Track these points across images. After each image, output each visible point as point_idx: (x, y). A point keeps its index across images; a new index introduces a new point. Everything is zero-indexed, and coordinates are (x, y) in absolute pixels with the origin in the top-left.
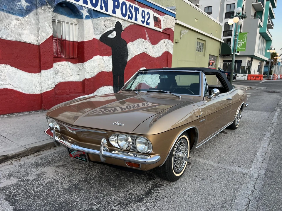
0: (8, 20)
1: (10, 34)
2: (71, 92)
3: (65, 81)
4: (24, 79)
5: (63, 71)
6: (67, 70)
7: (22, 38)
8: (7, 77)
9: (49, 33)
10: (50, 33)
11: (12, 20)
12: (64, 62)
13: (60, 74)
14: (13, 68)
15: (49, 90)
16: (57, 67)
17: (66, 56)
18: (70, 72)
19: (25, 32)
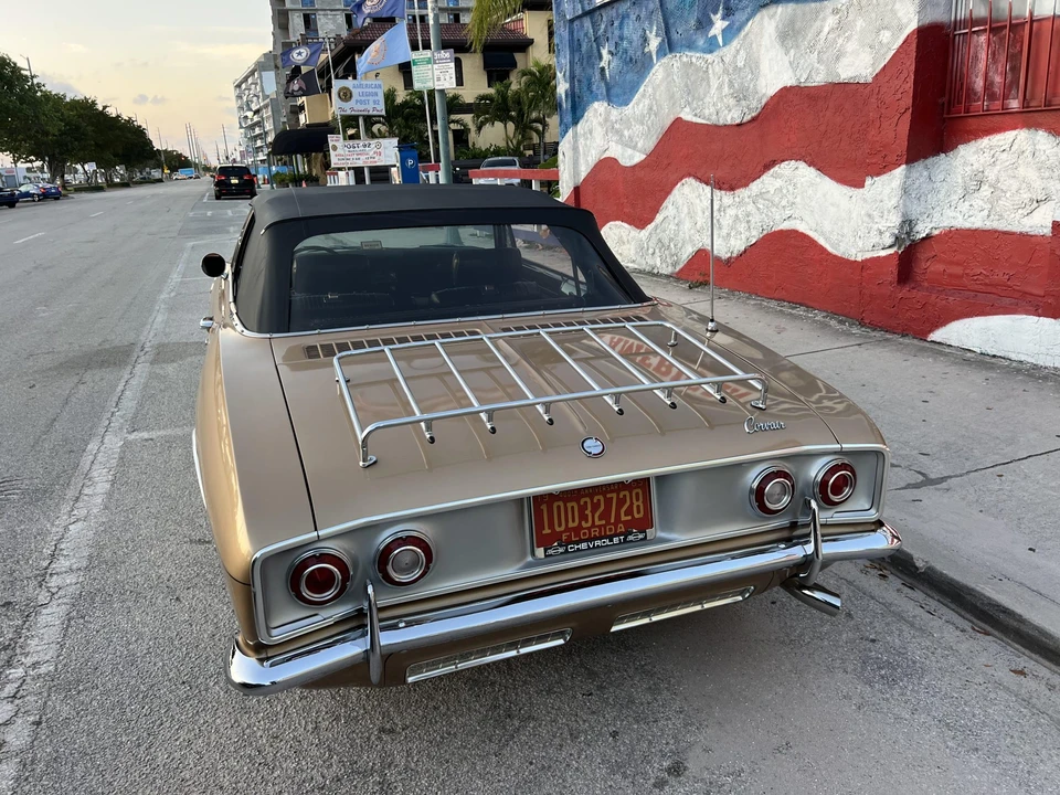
0: (818, 23)
1: (816, 65)
2: (986, 284)
3: (1002, 226)
4: (832, 205)
5: (1002, 179)
6: (1022, 171)
7: (840, 71)
8: (798, 200)
9: (905, 21)
10: (910, 21)
11: (824, 19)
12: (1010, 135)
13: (986, 191)
14: (812, 170)
15: (883, 253)
16: (973, 159)
17: (1025, 102)
18: (1038, 184)
19: (850, 47)
